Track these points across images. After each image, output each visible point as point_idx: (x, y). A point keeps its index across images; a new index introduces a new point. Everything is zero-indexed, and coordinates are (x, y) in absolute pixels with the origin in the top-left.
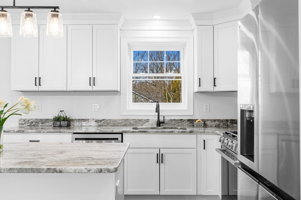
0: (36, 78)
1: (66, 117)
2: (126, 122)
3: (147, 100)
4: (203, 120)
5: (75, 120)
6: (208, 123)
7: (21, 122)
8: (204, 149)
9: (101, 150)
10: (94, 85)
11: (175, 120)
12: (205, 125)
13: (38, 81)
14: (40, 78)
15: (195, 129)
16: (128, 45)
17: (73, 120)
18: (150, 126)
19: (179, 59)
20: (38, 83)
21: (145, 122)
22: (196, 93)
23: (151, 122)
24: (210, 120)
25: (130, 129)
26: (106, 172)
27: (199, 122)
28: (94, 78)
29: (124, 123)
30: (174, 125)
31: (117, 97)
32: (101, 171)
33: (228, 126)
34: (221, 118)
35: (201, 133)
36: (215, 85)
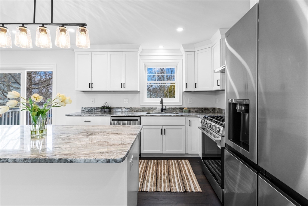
0: (90, 83)
1: (108, 106)
2: (143, 110)
3: (156, 97)
4: (188, 108)
5: (114, 108)
6: (191, 110)
7: (82, 109)
8: (190, 126)
9: (119, 133)
10: (124, 87)
11: (172, 108)
12: (189, 111)
13: (91, 85)
14: (92, 83)
15: (183, 114)
16: (145, 64)
17: (112, 108)
18: (157, 112)
19: (174, 73)
20: (91, 87)
21: (154, 109)
22: (184, 92)
23: (157, 109)
24: (192, 108)
25: (145, 113)
26: (114, 162)
27: (186, 109)
28: (124, 83)
29: (142, 110)
30: (171, 111)
31: (138, 95)
32: (108, 161)
33: (202, 111)
34: (199, 107)
35: (188, 116)
36: (196, 88)
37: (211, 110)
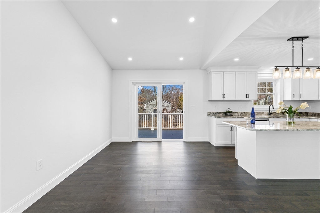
7: (209, 114)
10: (248, 98)
14: (225, 95)
21: (262, 114)
23: (265, 113)
28: (248, 94)
30: (275, 115)
31: (249, 103)
36: (301, 98)
37: (305, 114)
